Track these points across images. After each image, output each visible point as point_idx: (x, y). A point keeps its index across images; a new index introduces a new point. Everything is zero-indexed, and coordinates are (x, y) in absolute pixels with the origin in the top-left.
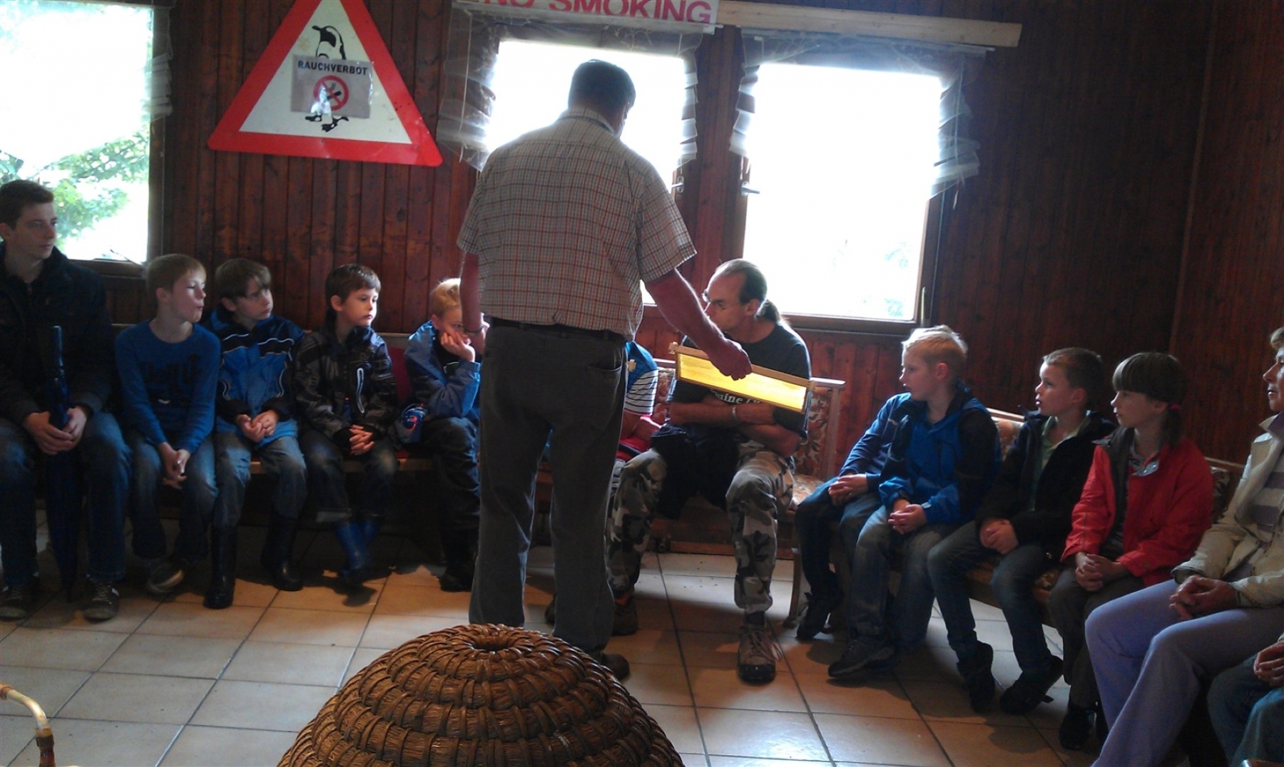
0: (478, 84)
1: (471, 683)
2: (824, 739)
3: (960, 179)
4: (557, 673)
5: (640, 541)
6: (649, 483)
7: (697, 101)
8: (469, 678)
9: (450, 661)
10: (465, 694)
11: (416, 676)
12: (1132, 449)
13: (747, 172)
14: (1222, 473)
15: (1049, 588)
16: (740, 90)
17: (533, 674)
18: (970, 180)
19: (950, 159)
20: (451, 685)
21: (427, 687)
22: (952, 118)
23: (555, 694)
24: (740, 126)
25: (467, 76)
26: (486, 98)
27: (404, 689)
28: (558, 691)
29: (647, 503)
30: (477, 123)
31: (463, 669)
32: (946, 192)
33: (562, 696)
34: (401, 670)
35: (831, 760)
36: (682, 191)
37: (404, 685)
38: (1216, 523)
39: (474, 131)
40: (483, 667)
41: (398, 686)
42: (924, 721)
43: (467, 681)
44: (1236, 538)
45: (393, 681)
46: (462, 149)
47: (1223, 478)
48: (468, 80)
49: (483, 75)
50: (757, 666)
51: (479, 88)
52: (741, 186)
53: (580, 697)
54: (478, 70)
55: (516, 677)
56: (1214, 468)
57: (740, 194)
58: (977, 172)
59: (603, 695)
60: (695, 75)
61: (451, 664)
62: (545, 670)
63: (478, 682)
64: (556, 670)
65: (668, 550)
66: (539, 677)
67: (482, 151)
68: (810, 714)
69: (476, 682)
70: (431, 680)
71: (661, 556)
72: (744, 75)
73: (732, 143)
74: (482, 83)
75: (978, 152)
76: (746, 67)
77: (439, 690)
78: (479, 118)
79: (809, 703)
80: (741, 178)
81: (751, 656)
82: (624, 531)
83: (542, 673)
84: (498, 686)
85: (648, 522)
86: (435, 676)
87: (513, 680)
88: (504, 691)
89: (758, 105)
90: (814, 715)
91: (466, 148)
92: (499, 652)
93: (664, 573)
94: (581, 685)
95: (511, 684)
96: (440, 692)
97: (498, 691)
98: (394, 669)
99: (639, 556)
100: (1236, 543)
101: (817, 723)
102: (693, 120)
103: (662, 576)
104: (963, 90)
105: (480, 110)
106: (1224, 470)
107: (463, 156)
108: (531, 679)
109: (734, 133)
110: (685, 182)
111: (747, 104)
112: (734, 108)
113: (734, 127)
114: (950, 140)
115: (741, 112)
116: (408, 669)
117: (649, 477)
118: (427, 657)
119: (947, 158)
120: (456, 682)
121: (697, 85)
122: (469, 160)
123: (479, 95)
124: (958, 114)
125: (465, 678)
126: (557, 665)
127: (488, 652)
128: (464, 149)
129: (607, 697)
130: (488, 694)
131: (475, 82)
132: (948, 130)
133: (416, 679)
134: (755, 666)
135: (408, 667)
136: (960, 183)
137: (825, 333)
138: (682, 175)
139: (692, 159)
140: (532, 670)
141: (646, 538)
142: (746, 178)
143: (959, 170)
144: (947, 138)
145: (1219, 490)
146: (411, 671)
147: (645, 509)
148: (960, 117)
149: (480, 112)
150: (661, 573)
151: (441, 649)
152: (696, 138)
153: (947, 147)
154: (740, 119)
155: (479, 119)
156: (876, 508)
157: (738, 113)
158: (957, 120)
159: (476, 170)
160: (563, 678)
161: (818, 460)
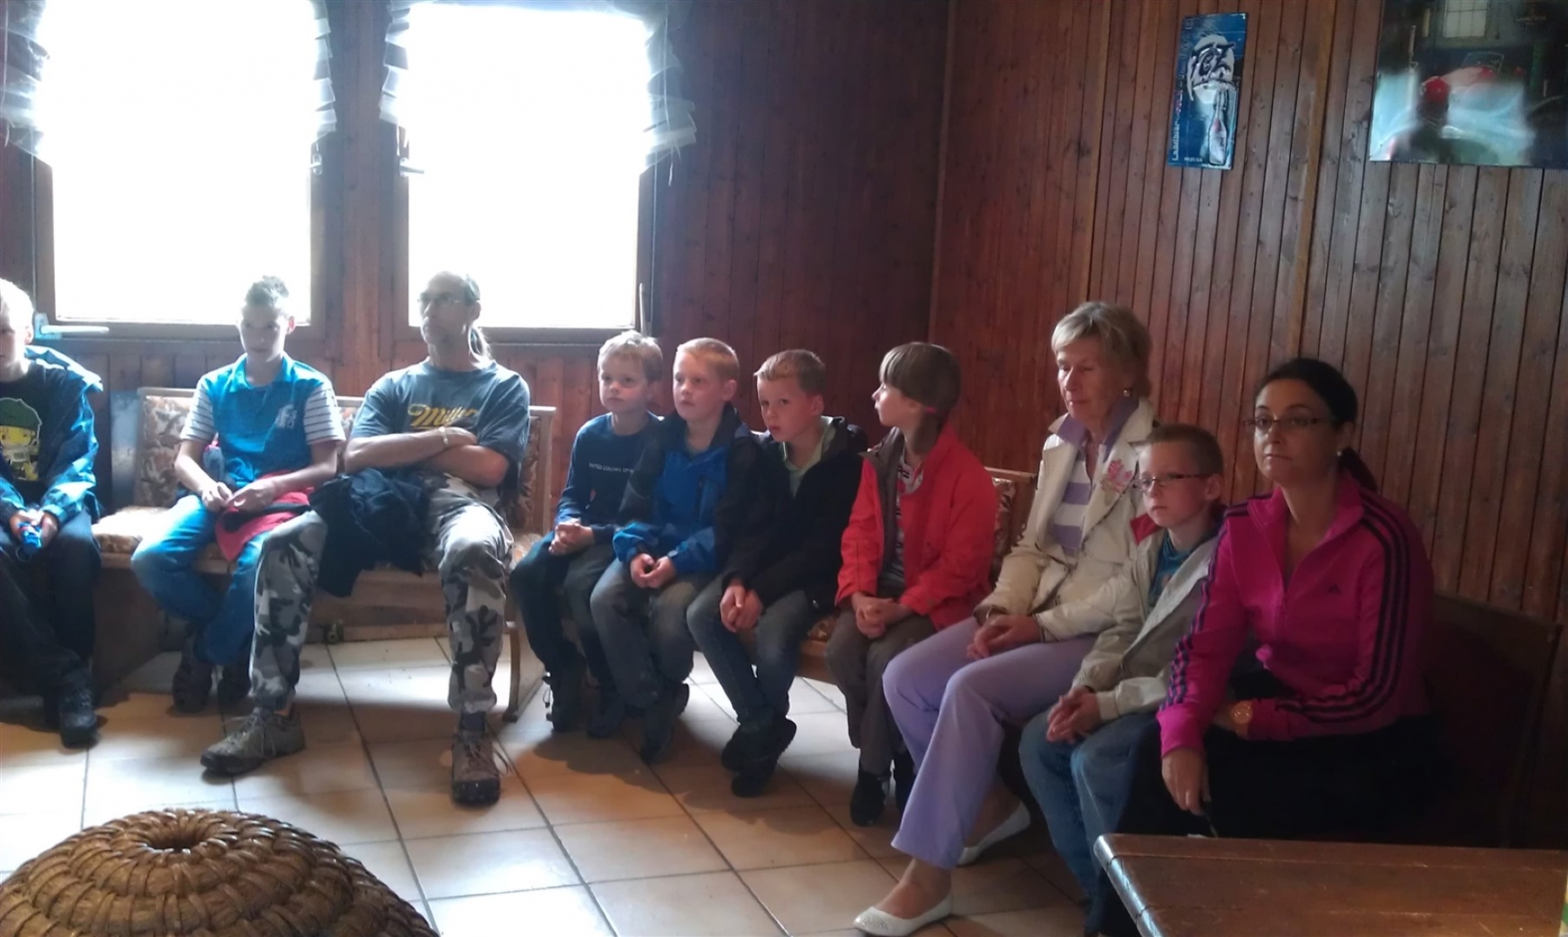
0: (24, 39)
1: (172, 900)
2: (572, 857)
3: (674, 148)
4: (282, 863)
5: (295, 631)
6: (301, 556)
7: (331, 56)
8: (167, 893)
9: (131, 875)
10: (167, 917)
11: (83, 904)
12: (902, 459)
13: (405, 146)
14: (1006, 484)
15: (825, 639)
16: (387, 40)
17: (254, 871)
18: (686, 150)
19: (660, 124)
20: (144, 908)
21: (107, 915)
22: (658, 72)
23: (290, 892)
24: (390, 87)
25: (7, 30)
26: (37, 57)
27: (70, 925)
28: (292, 887)
29: (299, 582)
30: (26, 92)
31: (153, 883)
32: (659, 164)
33: (300, 892)
34: (56, 900)
35: (583, 882)
36: (320, 173)
37: (70, 920)
38: (1016, 545)
39: (22, 103)
40: (183, 876)
41: (59, 922)
42: (690, 816)
43: (166, 899)
44: (1042, 562)
45: (48, 916)
46: (8, 128)
47: (1008, 490)
48: (9, 34)
49: (30, 28)
50: (477, 782)
51: (27, 45)
52: (399, 164)
53: (322, 889)
54: (23, 20)
55: (233, 880)
56: (997, 480)
57: (399, 174)
58: (694, 140)
59: (345, 878)
60: (326, 21)
61: (133, 878)
62: (266, 861)
63: (182, 896)
64: (279, 858)
65: (341, 639)
66: (262, 873)
67: (37, 130)
68: (550, 828)
69: (178, 897)
70: (111, 906)
71: (332, 648)
72: (391, 21)
73: (382, 108)
74: (29, 38)
75: (693, 114)
76: (393, 10)
77: (127, 918)
78: (28, 85)
79: (547, 815)
80: (398, 153)
81: (468, 771)
82: (272, 621)
83: (265, 867)
84: (212, 897)
85: (305, 605)
86: (115, 899)
87: (228, 883)
88: (221, 903)
89: (410, 57)
90: (554, 828)
91: (14, 126)
92: (196, 848)
93: (339, 670)
94: (315, 872)
95: (228, 890)
96: (130, 921)
97: (215, 903)
98: (44, 900)
99: (296, 651)
100: (1041, 569)
101: (560, 837)
102: (328, 80)
103: (337, 675)
104: (671, 37)
105: (29, 74)
106: (1008, 481)
107: (10, 138)
108: (250, 877)
109: (384, 96)
110: (324, 161)
111: (395, 56)
112: (382, 64)
113: (384, 89)
114: (659, 99)
115: (391, 68)
116: (69, 896)
117: (301, 548)
118: (92, 874)
119: (657, 122)
120: (150, 902)
121: (330, 34)
122: (19, 143)
123: (27, 54)
124: (665, 69)
125: (159, 894)
126: (279, 852)
127: (178, 849)
128: (11, 129)
129: (350, 879)
130: (202, 911)
131: (19, 36)
132: (657, 86)
133: (86, 908)
134: (474, 783)
135: (67, 893)
136: (675, 153)
137: (525, 347)
138: (320, 152)
139: (330, 130)
140: (251, 865)
141: (304, 627)
142: (405, 153)
143: (672, 139)
144: (654, 98)
145: (1005, 505)
146: (76, 898)
147: (297, 590)
148: (668, 71)
149: (29, 77)
150: (335, 669)
151: (110, 859)
152: (334, 103)
153: (655, 108)
154: (391, 78)
155: (27, 87)
156: (609, 561)
157: (386, 70)
158: (665, 75)
159: (30, 156)
160: (292, 867)
161: (530, 507)
